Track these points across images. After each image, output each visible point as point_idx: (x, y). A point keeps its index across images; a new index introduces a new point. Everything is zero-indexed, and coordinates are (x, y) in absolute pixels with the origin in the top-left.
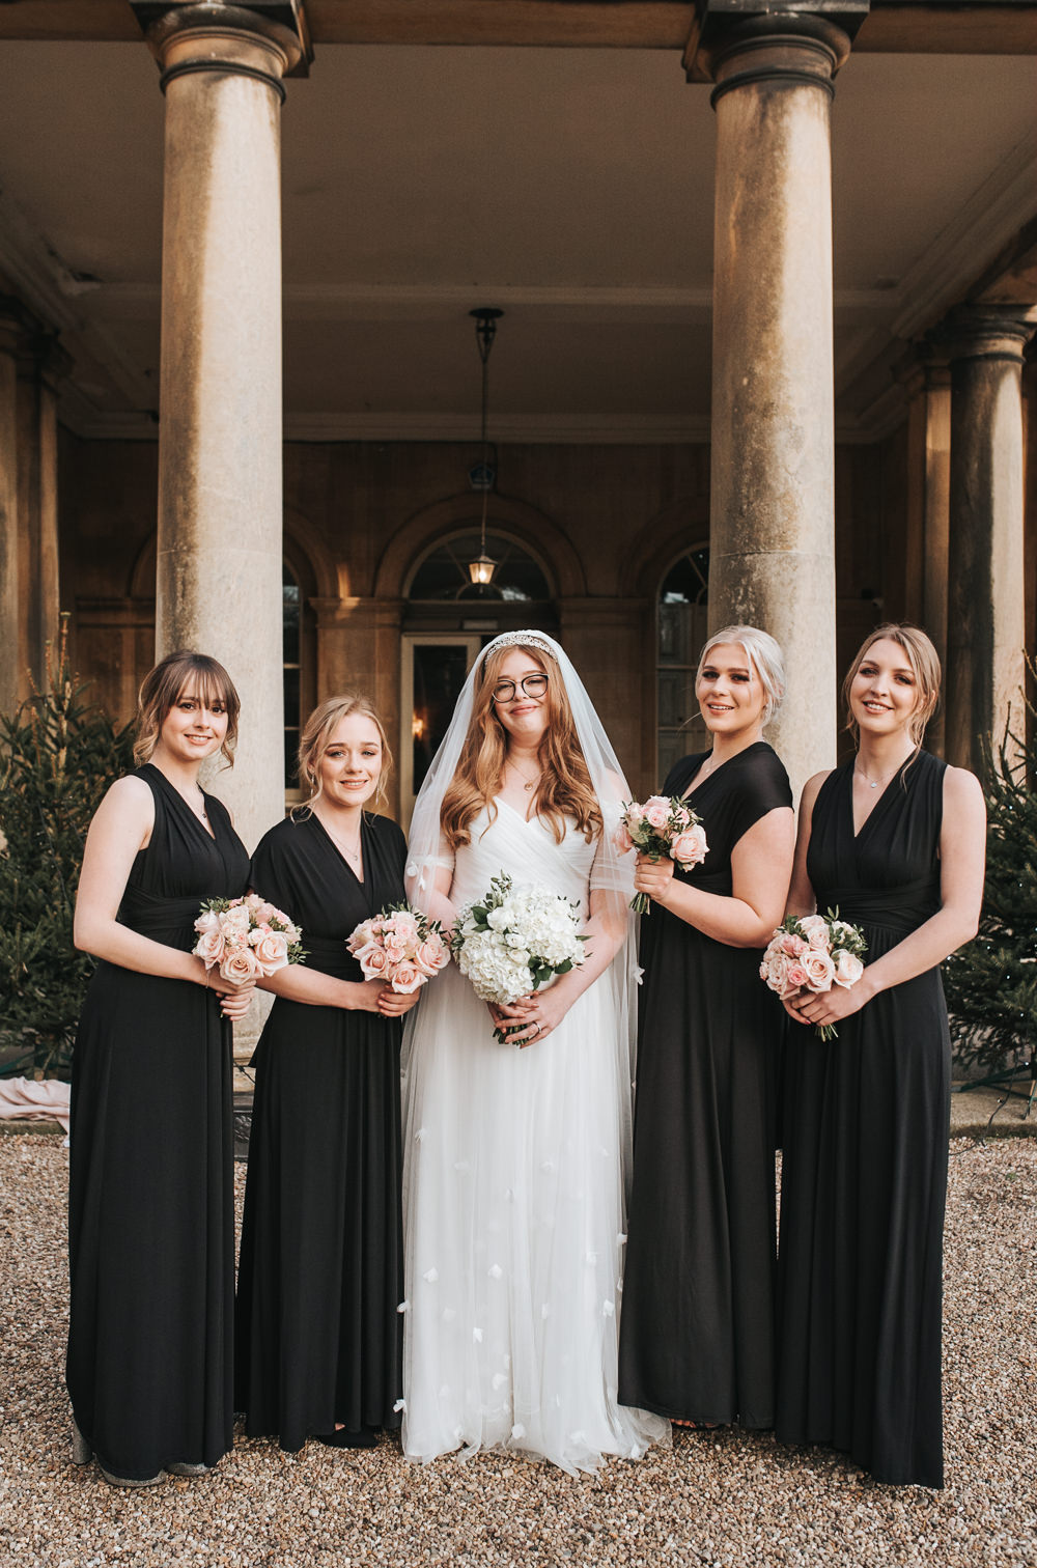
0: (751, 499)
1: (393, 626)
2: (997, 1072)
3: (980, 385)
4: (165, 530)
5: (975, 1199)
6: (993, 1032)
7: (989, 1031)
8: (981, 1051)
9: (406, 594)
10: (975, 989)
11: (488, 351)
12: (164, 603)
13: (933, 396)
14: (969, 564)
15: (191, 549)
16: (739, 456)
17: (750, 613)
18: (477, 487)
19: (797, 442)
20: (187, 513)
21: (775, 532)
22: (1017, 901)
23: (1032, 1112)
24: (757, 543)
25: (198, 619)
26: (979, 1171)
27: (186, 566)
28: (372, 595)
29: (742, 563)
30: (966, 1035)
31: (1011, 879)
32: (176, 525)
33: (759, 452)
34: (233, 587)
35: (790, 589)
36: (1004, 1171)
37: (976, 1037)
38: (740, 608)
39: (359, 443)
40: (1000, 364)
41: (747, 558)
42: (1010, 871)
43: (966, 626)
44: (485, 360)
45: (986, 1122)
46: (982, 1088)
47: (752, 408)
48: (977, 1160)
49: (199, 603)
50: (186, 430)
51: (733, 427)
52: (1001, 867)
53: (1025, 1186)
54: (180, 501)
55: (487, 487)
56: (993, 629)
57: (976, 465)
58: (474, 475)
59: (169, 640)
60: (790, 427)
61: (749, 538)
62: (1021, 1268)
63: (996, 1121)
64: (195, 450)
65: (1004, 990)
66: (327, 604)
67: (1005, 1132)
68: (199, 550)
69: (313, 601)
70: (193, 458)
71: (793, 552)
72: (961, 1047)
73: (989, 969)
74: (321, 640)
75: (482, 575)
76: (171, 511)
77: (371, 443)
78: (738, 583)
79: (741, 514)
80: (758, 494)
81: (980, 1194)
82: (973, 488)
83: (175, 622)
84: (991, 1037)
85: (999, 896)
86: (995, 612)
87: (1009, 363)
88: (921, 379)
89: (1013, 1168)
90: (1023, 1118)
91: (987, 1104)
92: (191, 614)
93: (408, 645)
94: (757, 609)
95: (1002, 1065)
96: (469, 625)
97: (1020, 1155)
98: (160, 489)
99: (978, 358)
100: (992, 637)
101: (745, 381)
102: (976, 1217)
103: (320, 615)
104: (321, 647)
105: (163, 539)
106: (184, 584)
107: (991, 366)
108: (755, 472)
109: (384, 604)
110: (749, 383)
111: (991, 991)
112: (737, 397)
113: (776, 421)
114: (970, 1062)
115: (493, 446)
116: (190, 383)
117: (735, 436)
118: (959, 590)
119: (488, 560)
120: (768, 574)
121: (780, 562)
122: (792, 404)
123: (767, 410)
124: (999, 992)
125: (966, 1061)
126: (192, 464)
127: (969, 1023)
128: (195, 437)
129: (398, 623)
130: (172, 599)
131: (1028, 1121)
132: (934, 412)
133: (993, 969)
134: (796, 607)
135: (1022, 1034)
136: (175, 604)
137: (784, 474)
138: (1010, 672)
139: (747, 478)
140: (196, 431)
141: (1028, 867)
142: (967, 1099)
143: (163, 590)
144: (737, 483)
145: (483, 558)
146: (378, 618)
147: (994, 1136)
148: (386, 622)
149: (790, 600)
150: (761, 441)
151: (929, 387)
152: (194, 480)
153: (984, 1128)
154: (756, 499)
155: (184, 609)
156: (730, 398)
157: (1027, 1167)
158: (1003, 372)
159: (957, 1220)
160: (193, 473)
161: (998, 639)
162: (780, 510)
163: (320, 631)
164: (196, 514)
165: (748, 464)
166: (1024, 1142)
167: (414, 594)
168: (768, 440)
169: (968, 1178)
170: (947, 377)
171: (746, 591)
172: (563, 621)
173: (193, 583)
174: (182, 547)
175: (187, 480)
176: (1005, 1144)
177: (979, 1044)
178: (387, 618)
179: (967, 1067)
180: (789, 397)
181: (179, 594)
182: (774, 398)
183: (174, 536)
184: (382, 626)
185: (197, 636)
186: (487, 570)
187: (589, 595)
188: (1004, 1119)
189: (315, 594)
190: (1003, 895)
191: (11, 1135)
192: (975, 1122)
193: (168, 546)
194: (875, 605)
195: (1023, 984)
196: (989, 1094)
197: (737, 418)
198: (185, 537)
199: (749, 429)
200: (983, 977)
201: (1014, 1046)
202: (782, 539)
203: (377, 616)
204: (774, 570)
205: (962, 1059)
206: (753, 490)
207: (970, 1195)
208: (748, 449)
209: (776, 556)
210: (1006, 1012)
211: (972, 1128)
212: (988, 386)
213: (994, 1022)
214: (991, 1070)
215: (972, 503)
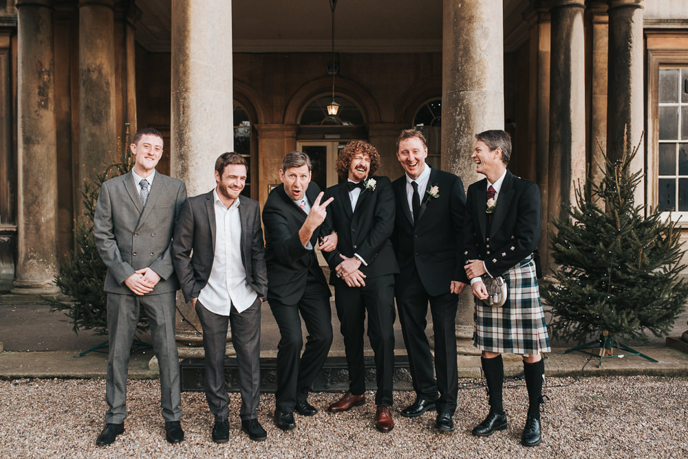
0: (463, 64)
1: (292, 137)
2: (582, 344)
3: (565, 19)
4: (174, 81)
5: (579, 410)
6: (580, 324)
7: (578, 323)
8: (574, 334)
9: (298, 122)
10: (572, 304)
11: (334, 7)
12: (174, 117)
13: (542, 26)
14: (560, 103)
15: (187, 90)
16: (457, 43)
17: (463, 120)
18: (330, 73)
19: (486, 35)
20: (185, 73)
21: (475, 80)
22: (594, 261)
23: (602, 364)
24: (466, 85)
25: (191, 125)
26: (578, 394)
27: (185, 98)
28: (283, 123)
29: (458, 95)
30: (567, 326)
31: (591, 251)
32: (180, 78)
33: (467, 40)
34: (208, 109)
35: (482, 108)
36: (591, 395)
37: (571, 326)
38: (458, 118)
39: (276, 53)
40: (574, 9)
41: (461, 93)
42: (590, 246)
43: (558, 132)
44: (333, 11)
45: (580, 369)
46: (576, 352)
47: (463, 18)
48: (577, 389)
49: (191, 117)
50: (184, 32)
51: (454, 29)
52: (586, 244)
53: (603, 403)
54: (181, 66)
55: (335, 73)
56: (571, 134)
57: (563, 57)
58: (329, 68)
59: (177, 136)
60: (482, 28)
61: (462, 83)
62: (608, 450)
63: (585, 369)
64: (189, 41)
65: (588, 305)
66: (263, 127)
67: (589, 374)
68: (191, 90)
69: (256, 126)
70: (187, 45)
71: (484, 89)
72: (564, 332)
73: (580, 294)
74: (260, 143)
75: (333, 111)
76: (177, 72)
77: (281, 53)
78: (457, 105)
79: (458, 71)
80: (466, 61)
81: (581, 407)
82: (561, 67)
83: (179, 126)
84: (579, 326)
85: (586, 259)
86: (572, 125)
87: (578, 8)
88: (536, 18)
89: (595, 393)
90: (598, 367)
91: (579, 360)
92: (187, 122)
93: (299, 145)
94: (466, 118)
95: (584, 340)
96: (327, 137)
97: (597, 386)
98: (172, 61)
99: (564, 6)
100: (571, 137)
101: (460, 5)
102: (581, 421)
103: (259, 133)
104: (260, 146)
105: (174, 86)
106: (183, 107)
107: (570, 10)
108: (464, 50)
109: (289, 127)
110: (462, 6)
111: (582, 305)
112: (455, 13)
113: (475, 25)
114: (569, 339)
115: (338, 54)
116: (185, 8)
117: (455, 33)
118: (555, 116)
119: (336, 103)
120: (472, 101)
121: (477, 94)
122: (483, 16)
123: (471, 19)
124: (587, 306)
125: (567, 338)
126: (187, 48)
127: (568, 320)
128: (188, 35)
129: (295, 135)
130: (178, 115)
131: (600, 368)
132: (542, 33)
133: (583, 294)
134: (486, 117)
135: (595, 325)
136: (179, 118)
137: (480, 51)
138: (579, 154)
139: (461, 53)
140: (189, 32)
141: (601, 244)
142: (568, 357)
143: (174, 111)
144: (456, 56)
145: (333, 103)
146: (286, 133)
147: (584, 376)
148: (290, 135)
149: (483, 113)
150: (468, 35)
151: (539, 22)
152: (188, 56)
153: (579, 372)
154: (465, 63)
155: (184, 120)
156: (453, 14)
157: (602, 392)
158: (576, 13)
159: (572, 422)
160: (188, 52)
161: (573, 138)
162: (477, 69)
163: (259, 140)
164: (189, 73)
165: (461, 46)
166: (598, 379)
167: (302, 123)
168: (471, 34)
169: (574, 399)
170: (549, 17)
171: (461, 109)
172: (370, 134)
173: (188, 107)
174: (183, 89)
175: (185, 56)
176: (590, 380)
177: (573, 330)
178: (290, 133)
179: (567, 341)
180: (481, 13)
181: (181, 113)
182: (474, 13)
183: (179, 84)
184: (287, 137)
185: (190, 133)
186: (336, 108)
187: (382, 122)
188: (589, 368)
189: (257, 123)
190: (587, 257)
191: (101, 379)
192: (574, 369)
193: (176, 89)
194: (512, 126)
195: (599, 302)
196: (579, 355)
197: (456, 24)
198: (184, 84)
199: (462, 29)
200: (578, 299)
201: (590, 331)
202: (478, 83)
203: (286, 132)
204: (475, 98)
205: (565, 338)
206: (464, 59)
207: (576, 408)
208: (461, 39)
209: (475, 92)
210: (589, 315)
211: (573, 372)
212: (568, 19)
213: (581, 320)
214: (579, 343)
215: (561, 75)
